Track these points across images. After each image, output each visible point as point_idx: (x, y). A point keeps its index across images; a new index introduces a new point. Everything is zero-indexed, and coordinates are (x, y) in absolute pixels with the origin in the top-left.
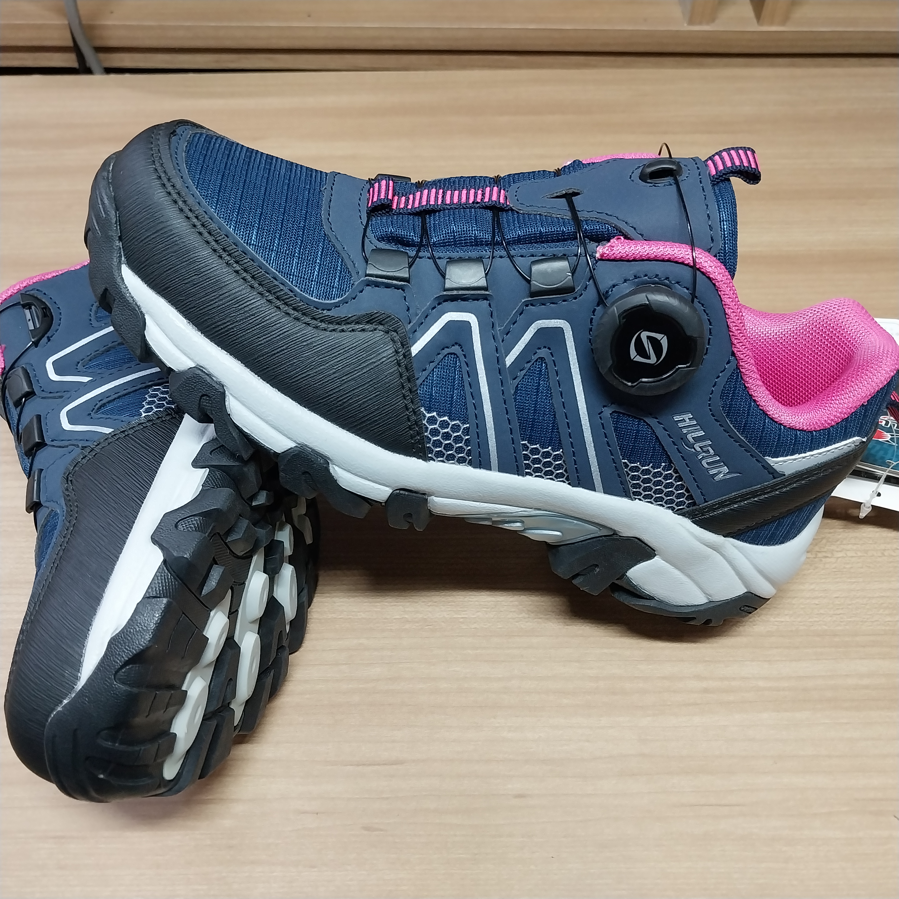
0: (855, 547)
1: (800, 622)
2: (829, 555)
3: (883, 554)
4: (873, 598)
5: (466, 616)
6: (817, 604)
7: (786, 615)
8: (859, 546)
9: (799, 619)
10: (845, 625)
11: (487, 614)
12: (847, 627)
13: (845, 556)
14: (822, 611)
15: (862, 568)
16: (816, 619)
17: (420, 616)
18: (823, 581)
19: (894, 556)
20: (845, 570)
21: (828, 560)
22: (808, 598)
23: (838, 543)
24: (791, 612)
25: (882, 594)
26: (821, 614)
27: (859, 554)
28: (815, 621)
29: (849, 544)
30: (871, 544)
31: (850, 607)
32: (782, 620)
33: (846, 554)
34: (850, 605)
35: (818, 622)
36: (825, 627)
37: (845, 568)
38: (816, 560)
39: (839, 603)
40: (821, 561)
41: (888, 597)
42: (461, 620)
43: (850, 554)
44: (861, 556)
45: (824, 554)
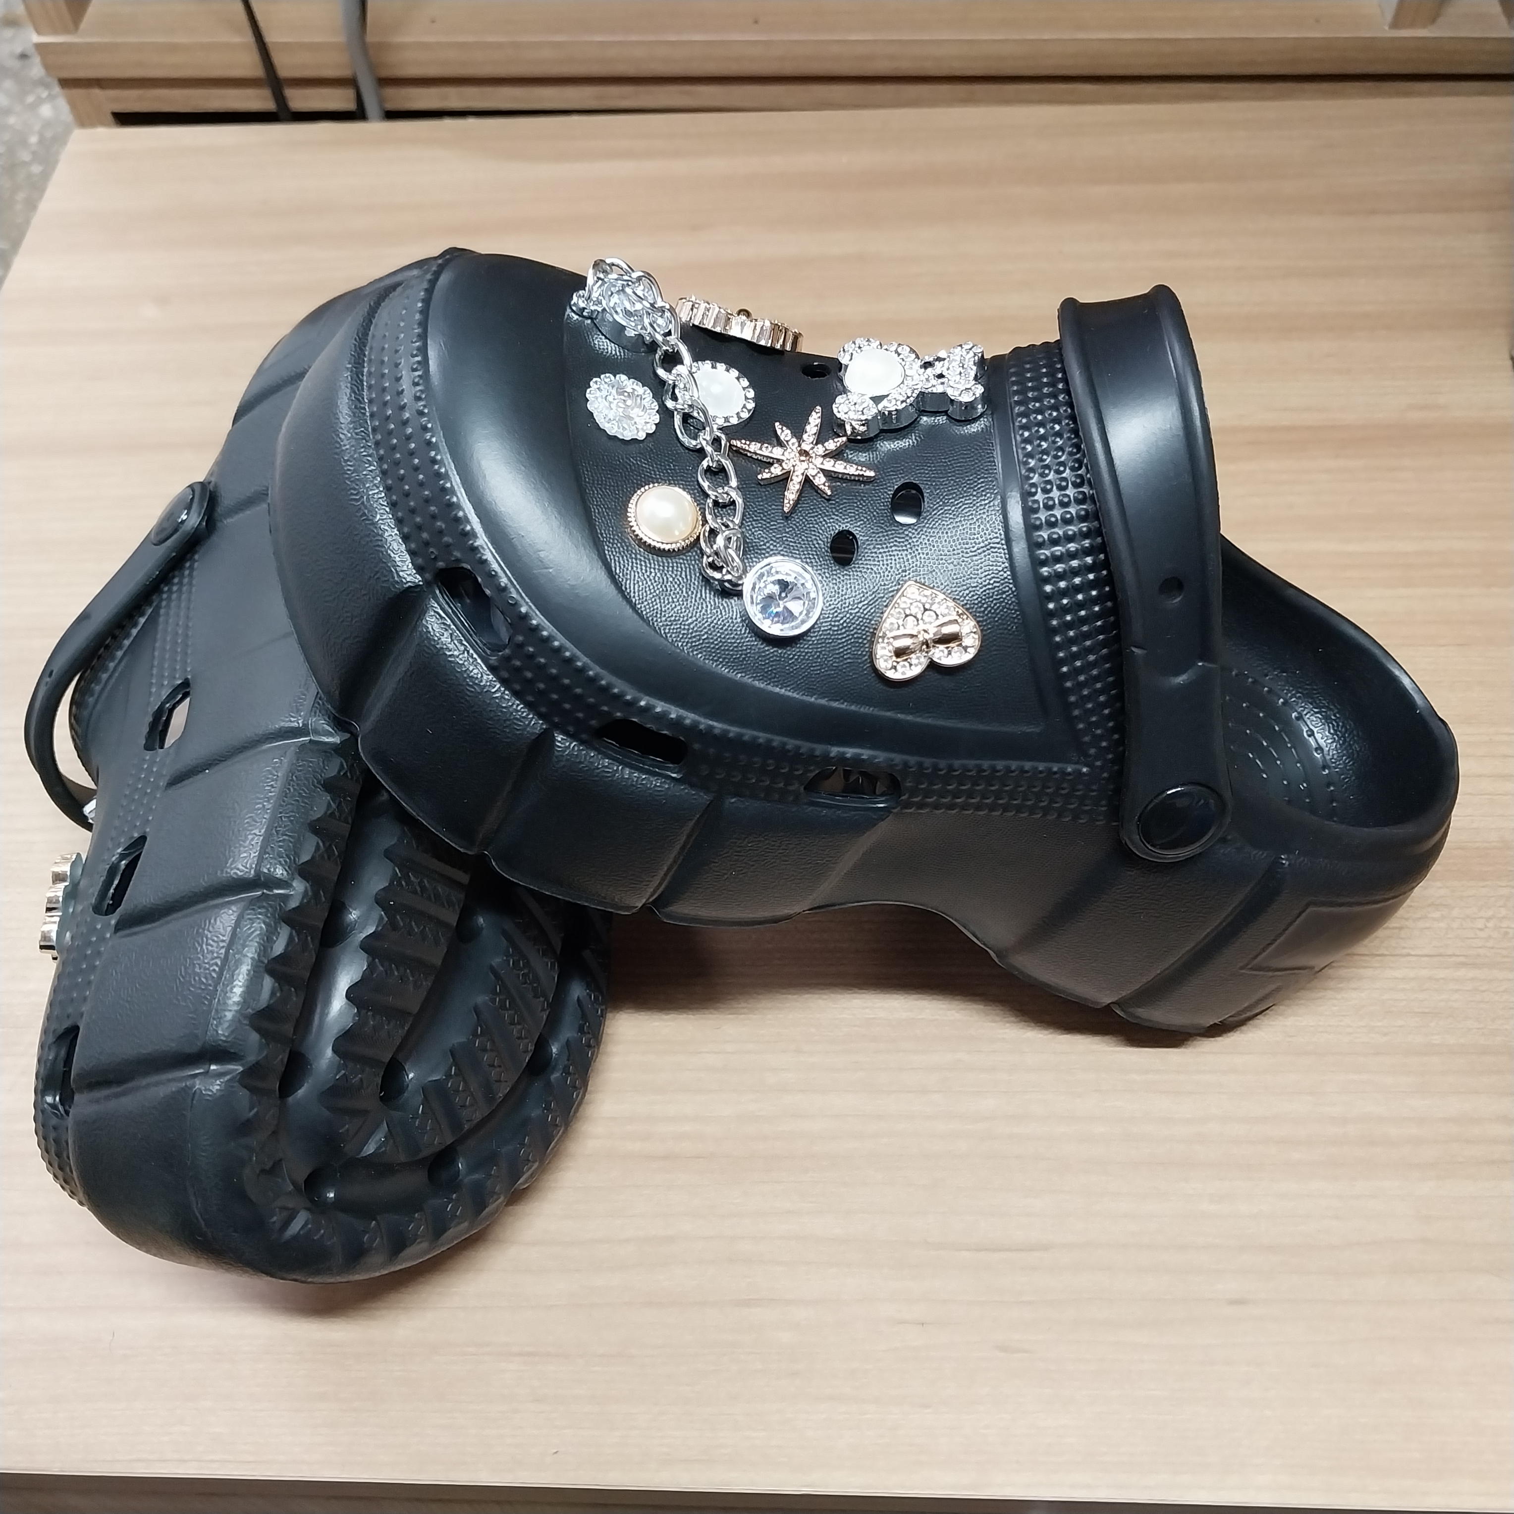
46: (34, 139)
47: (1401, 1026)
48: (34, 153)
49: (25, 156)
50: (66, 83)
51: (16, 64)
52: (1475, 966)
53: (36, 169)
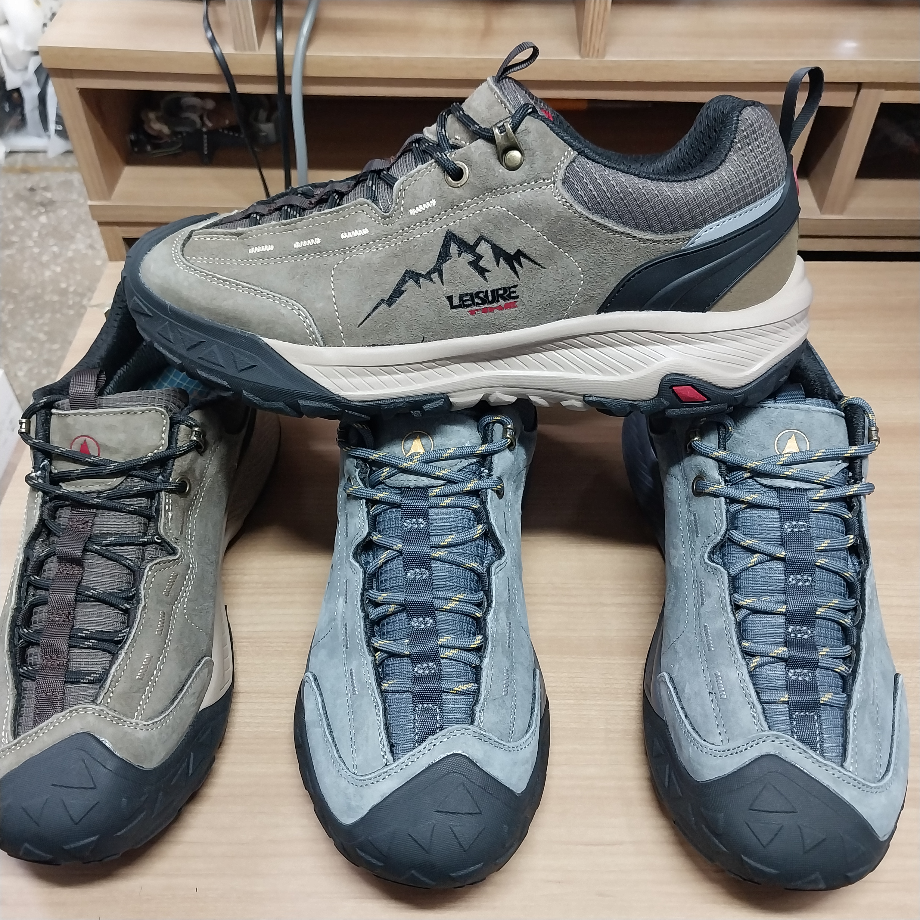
46: (35, 234)
48: (35, 242)
49: (30, 243)
50: (100, 224)
51: (27, 194)
53: (36, 250)
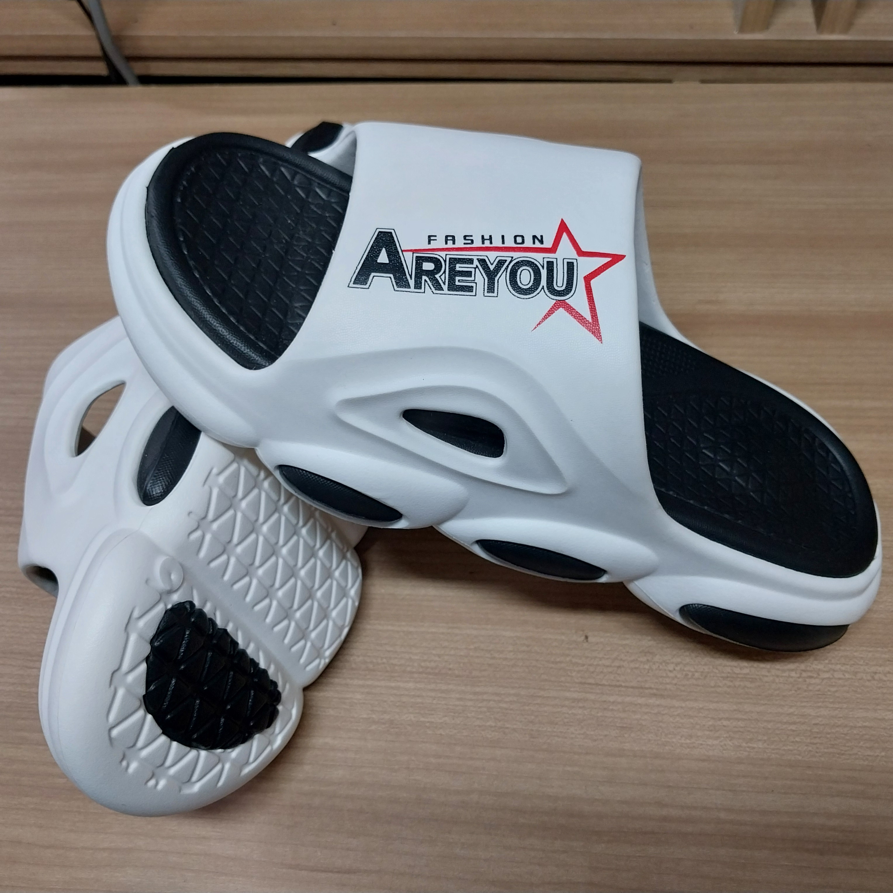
0: (843, 668)
1: (773, 749)
2: (815, 676)
3: (873, 677)
4: (855, 727)
5: (433, 720)
6: (794, 731)
7: (760, 740)
8: (848, 667)
9: (773, 747)
10: (820, 756)
11: (453, 719)
12: (823, 759)
13: (831, 677)
14: (797, 739)
15: (848, 692)
16: (791, 748)
17: (387, 717)
18: (804, 704)
19: (885, 681)
20: (829, 693)
21: (813, 681)
22: (785, 723)
23: (827, 661)
24: (765, 738)
25: (865, 724)
26: (797, 741)
27: (847, 676)
28: (789, 750)
29: (837, 664)
30: (861, 665)
31: (828, 736)
32: (755, 746)
33: (833, 676)
34: (829, 734)
35: (791, 751)
36: (800, 758)
37: (829, 691)
38: (800, 680)
39: (817, 731)
40: (805, 681)
41: (871, 728)
42: (428, 724)
43: (837, 675)
44: (849, 678)
45: (810, 674)
47: (606, 736)
52: (662, 696)
